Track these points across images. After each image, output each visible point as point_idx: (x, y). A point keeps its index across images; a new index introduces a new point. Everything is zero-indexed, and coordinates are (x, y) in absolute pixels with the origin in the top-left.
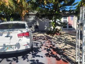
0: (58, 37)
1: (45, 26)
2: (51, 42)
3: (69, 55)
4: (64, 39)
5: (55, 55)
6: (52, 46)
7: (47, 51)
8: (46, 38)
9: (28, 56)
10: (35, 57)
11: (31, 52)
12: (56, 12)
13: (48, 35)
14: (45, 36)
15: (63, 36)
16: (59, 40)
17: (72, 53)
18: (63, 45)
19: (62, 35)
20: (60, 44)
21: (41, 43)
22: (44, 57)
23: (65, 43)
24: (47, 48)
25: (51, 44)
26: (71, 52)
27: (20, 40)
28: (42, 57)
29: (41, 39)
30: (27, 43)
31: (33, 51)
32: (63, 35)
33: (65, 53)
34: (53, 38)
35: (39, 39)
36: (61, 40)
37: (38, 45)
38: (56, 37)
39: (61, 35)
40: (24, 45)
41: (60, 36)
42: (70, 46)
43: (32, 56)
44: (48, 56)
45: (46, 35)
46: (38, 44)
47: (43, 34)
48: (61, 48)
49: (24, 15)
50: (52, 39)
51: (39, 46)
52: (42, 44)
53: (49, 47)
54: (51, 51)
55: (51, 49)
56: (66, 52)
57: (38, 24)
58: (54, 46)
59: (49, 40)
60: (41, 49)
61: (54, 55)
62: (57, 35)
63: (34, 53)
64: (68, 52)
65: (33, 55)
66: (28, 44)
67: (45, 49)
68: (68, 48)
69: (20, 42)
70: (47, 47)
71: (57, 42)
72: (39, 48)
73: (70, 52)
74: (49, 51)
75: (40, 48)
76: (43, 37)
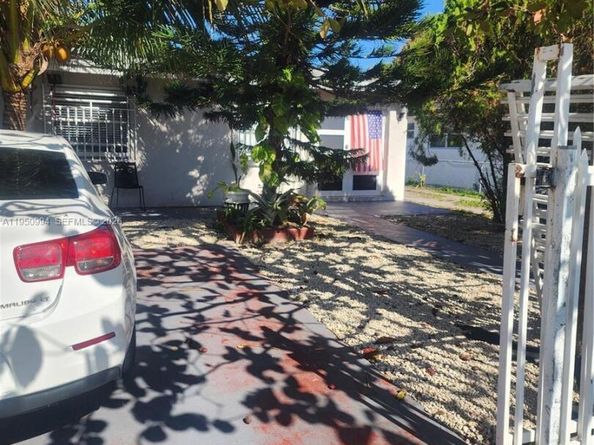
0: (301, 256)
1: (195, 173)
2: (263, 298)
3: (421, 397)
4: (346, 268)
5: (322, 402)
6: (274, 325)
7: (250, 370)
8: (213, 267)
9: (101, 425)
10: (168, 431)
11: (120, 394)
12: (287, 71)
13: (222, 243)
14: (204, 246)
15: (329, 243)
16: (313, 275)
17: (435, 379)
18: (356, 313)
19: (322, 236)
20: (328, 306)
21: (189, 306)
22: (238, 423)
23: (360, 299)
24: (247, 349)
25: (267, 313)
26: (427, 367)
27: (39, 299)
28: (225, 427)
29: (181, 271)
30: (106, 323)
31: (141, 383)
32: (330, 236)
33: (389, 375)
34: (269, 260)
35: (165, 272)
36: (329, 280)
37: (167, 323)
38: (287, 254)
39: (316, 241)
40: (77, 347)
41: (315, 247)
42: (403, 320)
43: (141, 427)
44: (273, 413)
45: (210, 240)
46: (164, 312)
47: (188, 234)
48: (351, 342)
49: (27, 82)
50: (264, 273)
51: (180, 336)
52: (201, 319)
53: (258, 333)
54: (280, 370)
55: (275, 353)
56: (393, 370)
57: (136, 158)
58: (290, 324)
59: (243, 282)
60: (204, 358)
61: (311, 398)
62: (290, 237)
63: (152, 395)
64: (409, 367)
65: (140, 413)
66: (109, 336)
67: (232, 355)
68: (399, 340)
69: (38, 322)
70: (246, 335)
71: (304, 297)
72: (183, 355)
73: (422, 372)
74: (270, 373)
75: (193, 353)
76: (188, 254)
